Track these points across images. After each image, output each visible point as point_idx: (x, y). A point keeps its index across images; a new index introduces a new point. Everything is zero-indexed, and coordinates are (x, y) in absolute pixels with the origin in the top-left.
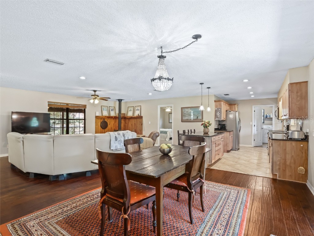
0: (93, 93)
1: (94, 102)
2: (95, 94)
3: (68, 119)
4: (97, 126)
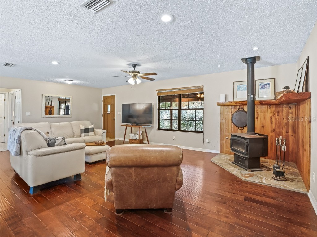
0: (132, 69)
1: (136, 82)
2: (134, 70)
3: (180, 109)
4: (224, 121)
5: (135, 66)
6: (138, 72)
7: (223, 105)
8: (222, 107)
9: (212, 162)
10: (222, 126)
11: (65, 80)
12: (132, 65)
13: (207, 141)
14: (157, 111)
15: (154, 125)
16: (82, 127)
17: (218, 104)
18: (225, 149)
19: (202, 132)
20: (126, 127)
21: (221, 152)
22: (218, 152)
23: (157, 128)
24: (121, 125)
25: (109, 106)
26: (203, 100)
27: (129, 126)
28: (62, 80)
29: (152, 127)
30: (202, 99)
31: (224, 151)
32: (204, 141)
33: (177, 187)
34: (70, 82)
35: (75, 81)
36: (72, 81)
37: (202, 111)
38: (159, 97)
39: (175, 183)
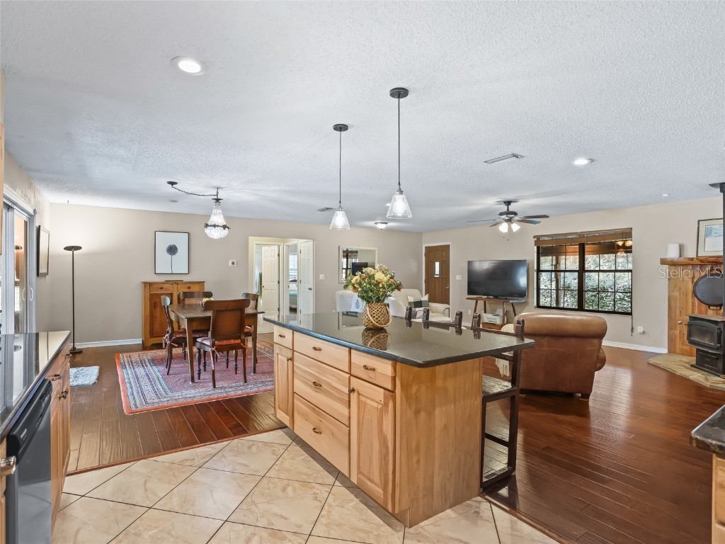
0: (504, 208)
1: (510, 229)
2: (508, 210)
3: (582, 271)
4: (676, 294)
5: (508, 203)
6: (515, 214)
7: (673, 264)
8: (673, 267)
9: (649, 363)
10: (673, 303)
11: (376, 223)
12: (505, 202)
13: (640, 329)
14: (535, 273)
15: (530, 300)
16: (411, 299)
17: (663, 262)
18: (679, 346)
19: (630, 314)
20: (477, 302)
21: (669, 352)
22: (665, 351)
23: (535, 304)
24: (468, 299)
25: (437, 264)
26: (631, 252)
27: (481, 299)
28: (371, 223)
29: (526, 303)
30: (628, 250)
31: (678, 350)
32: (632, 329)
33: (598, 365)
34: (383, 226)
35: (391, 224)
36: (386, 223)
37: (630, 273)
38: (538, 248)
39: (595, 359)
